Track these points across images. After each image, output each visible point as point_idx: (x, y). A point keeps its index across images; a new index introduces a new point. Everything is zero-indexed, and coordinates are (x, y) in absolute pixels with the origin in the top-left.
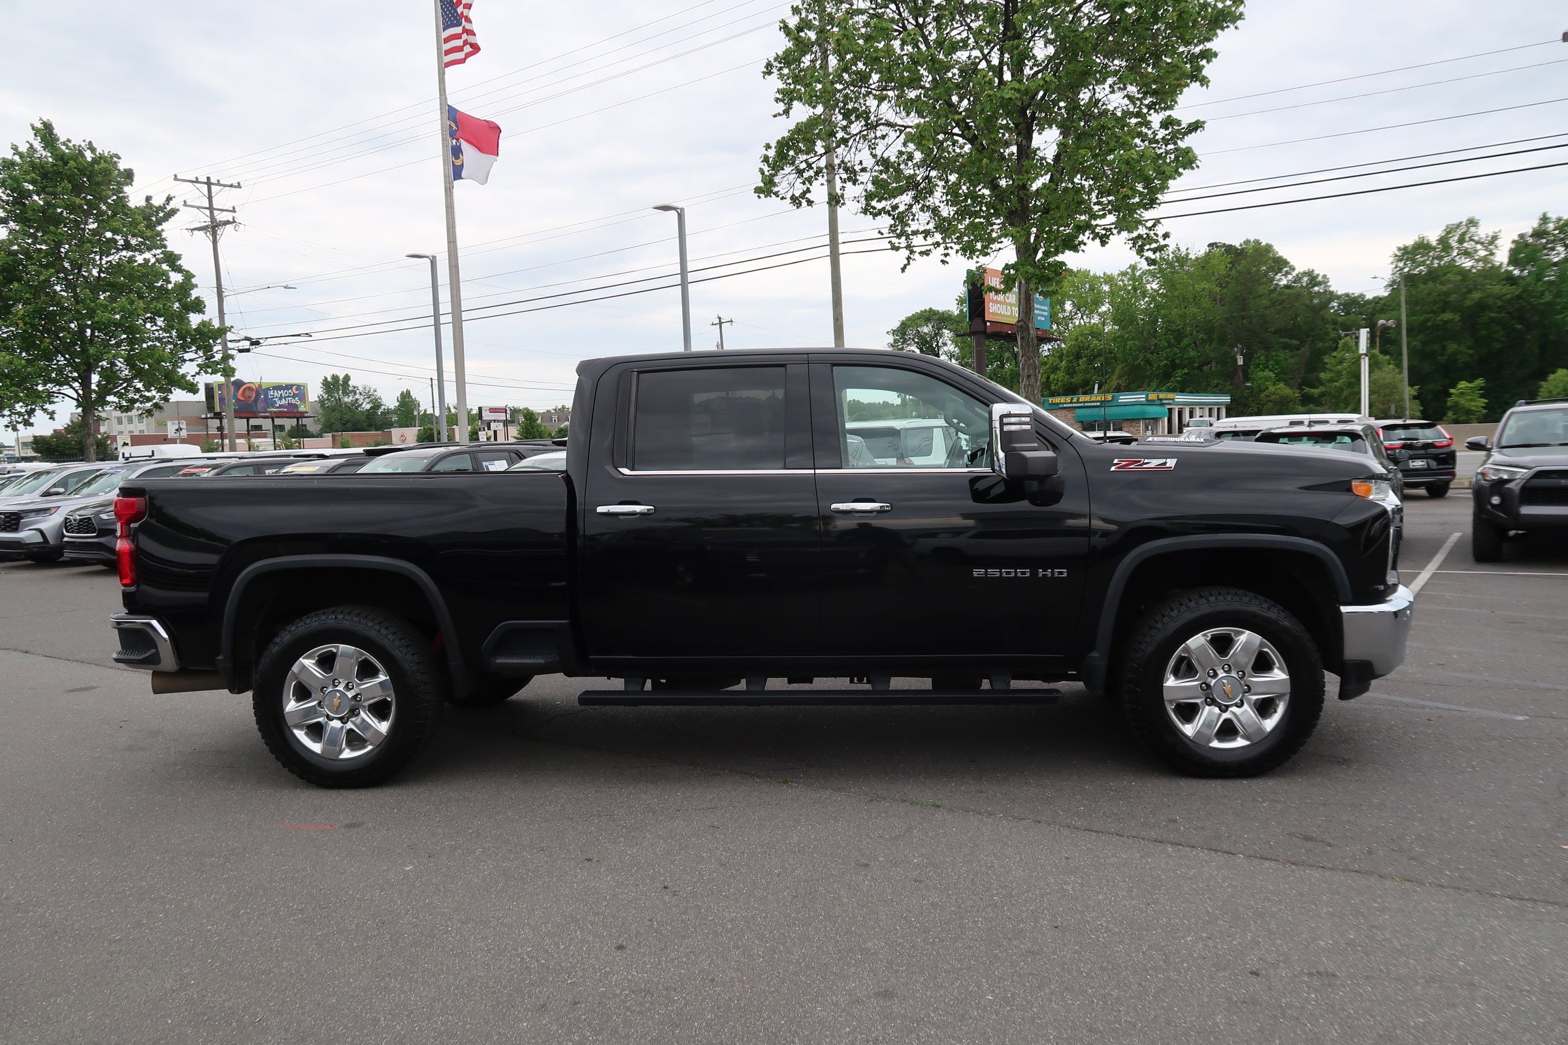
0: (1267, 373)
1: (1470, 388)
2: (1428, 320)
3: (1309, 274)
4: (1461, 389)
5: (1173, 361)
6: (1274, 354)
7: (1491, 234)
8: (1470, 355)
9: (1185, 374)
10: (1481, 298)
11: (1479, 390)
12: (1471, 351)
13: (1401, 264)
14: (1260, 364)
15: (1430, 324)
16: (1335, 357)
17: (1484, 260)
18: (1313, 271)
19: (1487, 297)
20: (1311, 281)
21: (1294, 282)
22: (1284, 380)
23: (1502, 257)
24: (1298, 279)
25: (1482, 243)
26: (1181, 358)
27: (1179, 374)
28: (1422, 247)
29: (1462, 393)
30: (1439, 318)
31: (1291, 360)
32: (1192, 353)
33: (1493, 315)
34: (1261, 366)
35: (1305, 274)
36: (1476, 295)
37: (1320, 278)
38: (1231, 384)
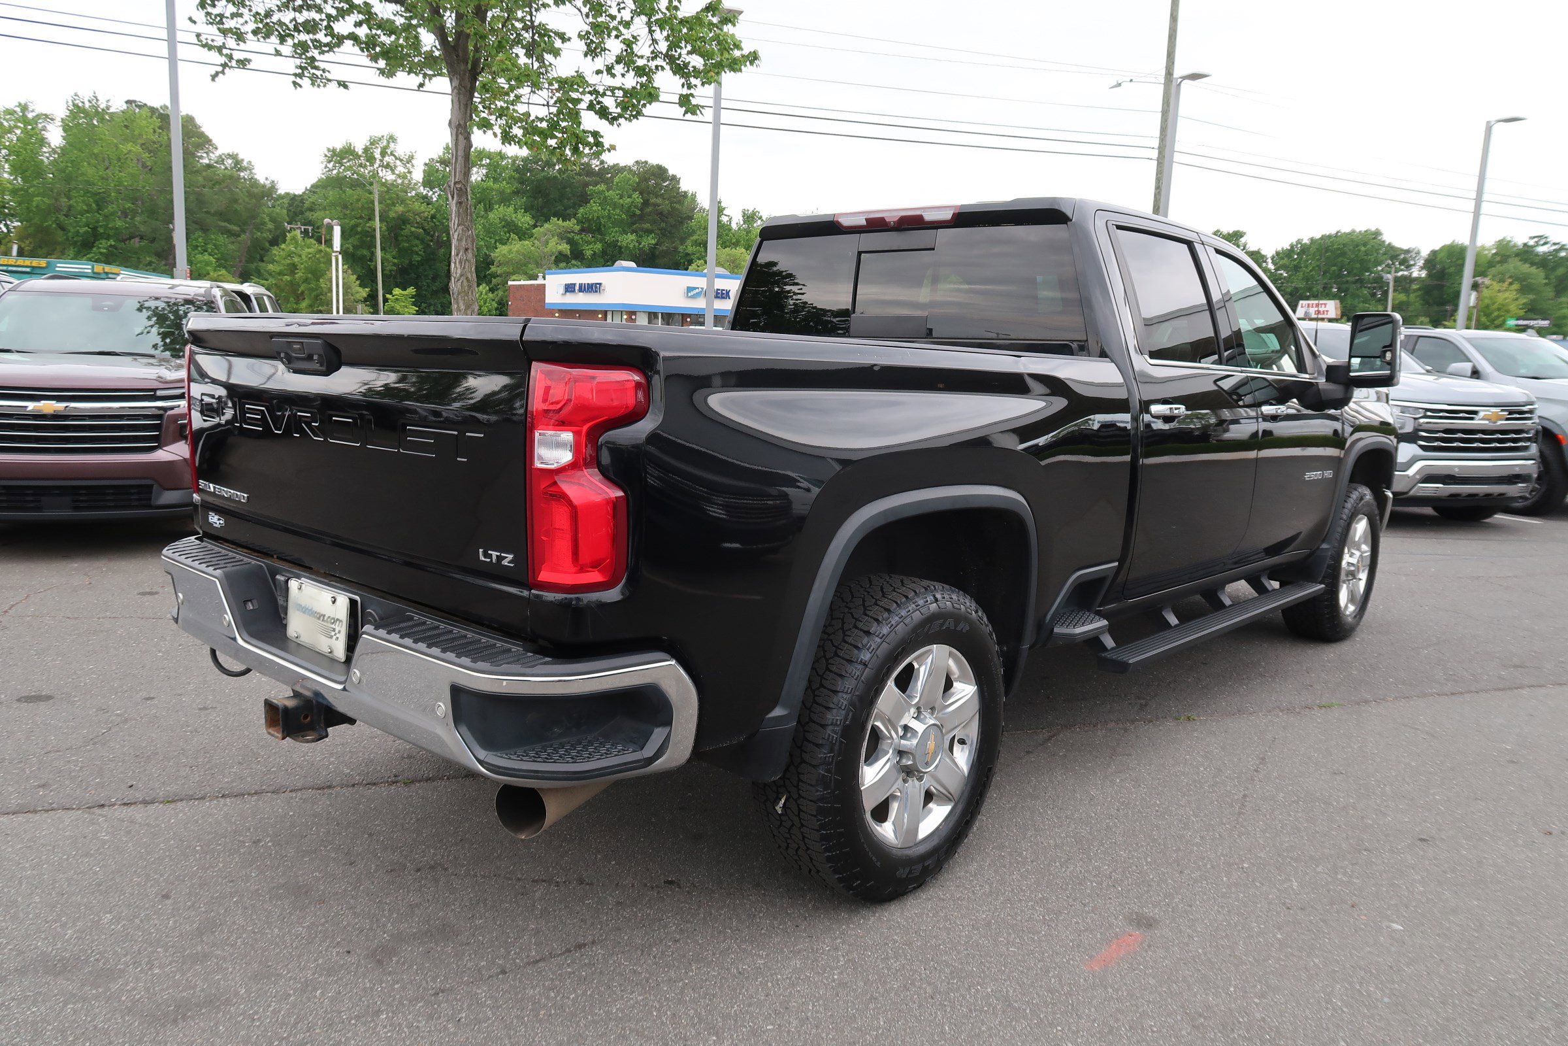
0: (206, 257)
1: (404, 295)
2: (356, 225)
3: (233, 157)
4: (396, 295)
5: (95, 229)
6: (213, 237)
7: (408, 153)
8: (394, 264)
9: (111, 246)
10: (403, 212)
11: (412, 298)
12: (396, 261)
13: (331, 165)
14: (197, 246)
15: (359, 229)
16: (283, 250)
17: (404, 177)
18: (237, 155)
19: (409, 211)
20: (236, 165)
21: (216, 162)
22: (225, 267)
23: (418, 175)
24: (221, 160)
25: (401, 160)
26: (106, 227)
27: (103, 245)
28: (347, 152)
29: (397, 299)
30: (368, 225)
31: (231, 247)
32: (119, 223)
33: (413, 229)
34: (199, 249)
35: (230, 156)
36: (400, 208)
37: (245, 164)
38: (165, 265)
